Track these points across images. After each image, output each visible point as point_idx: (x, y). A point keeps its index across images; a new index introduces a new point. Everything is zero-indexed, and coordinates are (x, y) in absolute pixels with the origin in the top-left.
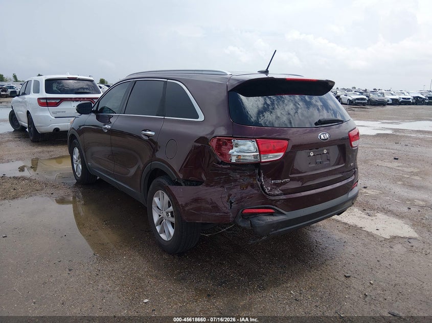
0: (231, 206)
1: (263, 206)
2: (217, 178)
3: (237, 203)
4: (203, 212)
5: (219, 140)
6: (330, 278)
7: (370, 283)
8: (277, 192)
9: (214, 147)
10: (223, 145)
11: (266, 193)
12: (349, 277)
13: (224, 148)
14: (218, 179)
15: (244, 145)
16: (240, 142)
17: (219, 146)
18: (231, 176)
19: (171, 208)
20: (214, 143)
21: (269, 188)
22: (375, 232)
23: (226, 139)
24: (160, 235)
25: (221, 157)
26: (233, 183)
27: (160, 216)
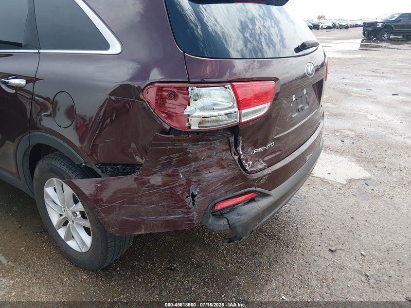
0: (194, 201)
1: (243, 191)
2: (164, 158)
3: (203, 196)
4: (144, 218)
5: (160, 89)
6: (316, 258)
7: (362, 255)
8: (260, 167)
9: (153, 102)
10: (170, 97)
11: (246, 170)
12: (335, 251)
13: (170, 104)
14: (166, 159)
15: (210, 95)
16: (204, 90)
17: (161, 101)
18: (190, 153)
19: (80, 204)
20: (151, 96)
21: (251, 163)
22: (328, 177)
23: (175, 87)
24: (68, 242)
25: (168, 121)
26: (192, 164)
27: (61, 215)
